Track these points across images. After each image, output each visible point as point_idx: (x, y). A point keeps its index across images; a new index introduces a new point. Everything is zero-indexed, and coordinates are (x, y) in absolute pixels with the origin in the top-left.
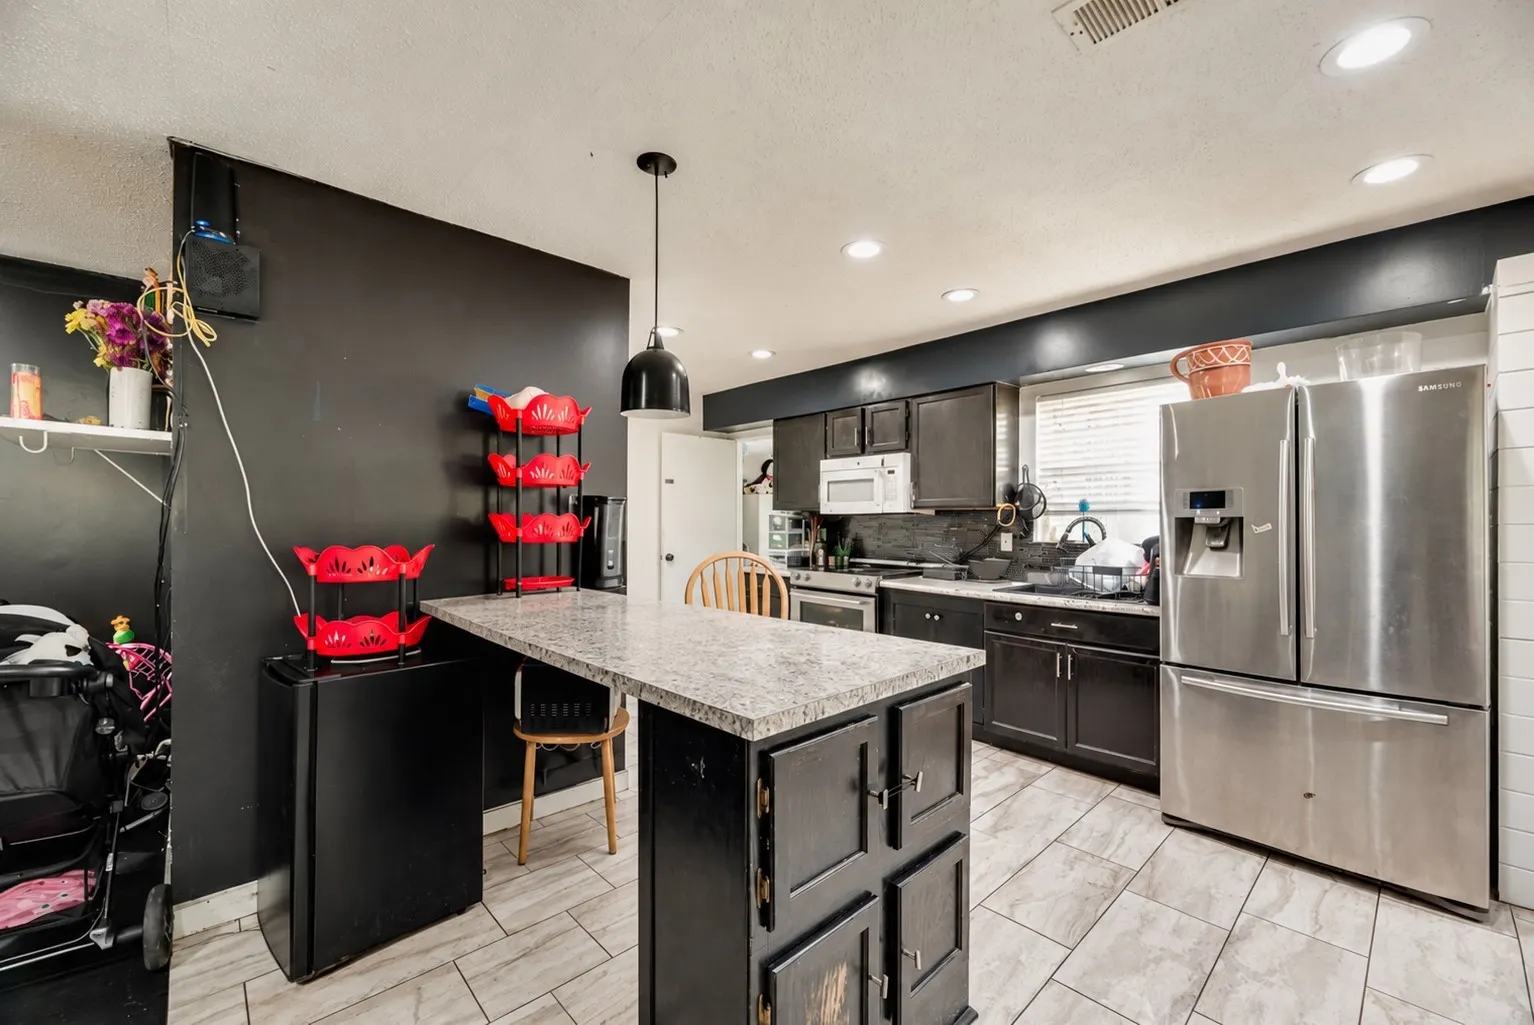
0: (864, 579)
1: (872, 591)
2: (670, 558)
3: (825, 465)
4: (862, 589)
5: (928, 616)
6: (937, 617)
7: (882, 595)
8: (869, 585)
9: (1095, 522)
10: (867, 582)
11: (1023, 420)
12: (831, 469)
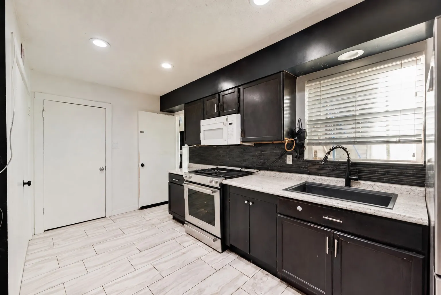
0: (215, 179)
1: (218, 186)
2: (143, 165)
3: (203, 122)
4: (213, 184)
5: (246, 202)
6: (251, 204)
7: (223, 188)
8: (217, 182)
9: (344, 149)
10: (216, 181)
11: (298, 95)
12: (205, 124)
